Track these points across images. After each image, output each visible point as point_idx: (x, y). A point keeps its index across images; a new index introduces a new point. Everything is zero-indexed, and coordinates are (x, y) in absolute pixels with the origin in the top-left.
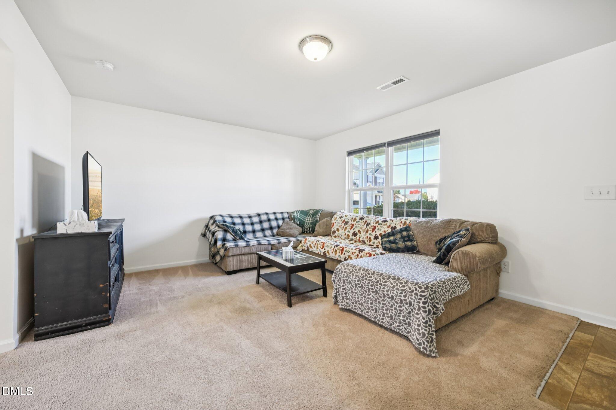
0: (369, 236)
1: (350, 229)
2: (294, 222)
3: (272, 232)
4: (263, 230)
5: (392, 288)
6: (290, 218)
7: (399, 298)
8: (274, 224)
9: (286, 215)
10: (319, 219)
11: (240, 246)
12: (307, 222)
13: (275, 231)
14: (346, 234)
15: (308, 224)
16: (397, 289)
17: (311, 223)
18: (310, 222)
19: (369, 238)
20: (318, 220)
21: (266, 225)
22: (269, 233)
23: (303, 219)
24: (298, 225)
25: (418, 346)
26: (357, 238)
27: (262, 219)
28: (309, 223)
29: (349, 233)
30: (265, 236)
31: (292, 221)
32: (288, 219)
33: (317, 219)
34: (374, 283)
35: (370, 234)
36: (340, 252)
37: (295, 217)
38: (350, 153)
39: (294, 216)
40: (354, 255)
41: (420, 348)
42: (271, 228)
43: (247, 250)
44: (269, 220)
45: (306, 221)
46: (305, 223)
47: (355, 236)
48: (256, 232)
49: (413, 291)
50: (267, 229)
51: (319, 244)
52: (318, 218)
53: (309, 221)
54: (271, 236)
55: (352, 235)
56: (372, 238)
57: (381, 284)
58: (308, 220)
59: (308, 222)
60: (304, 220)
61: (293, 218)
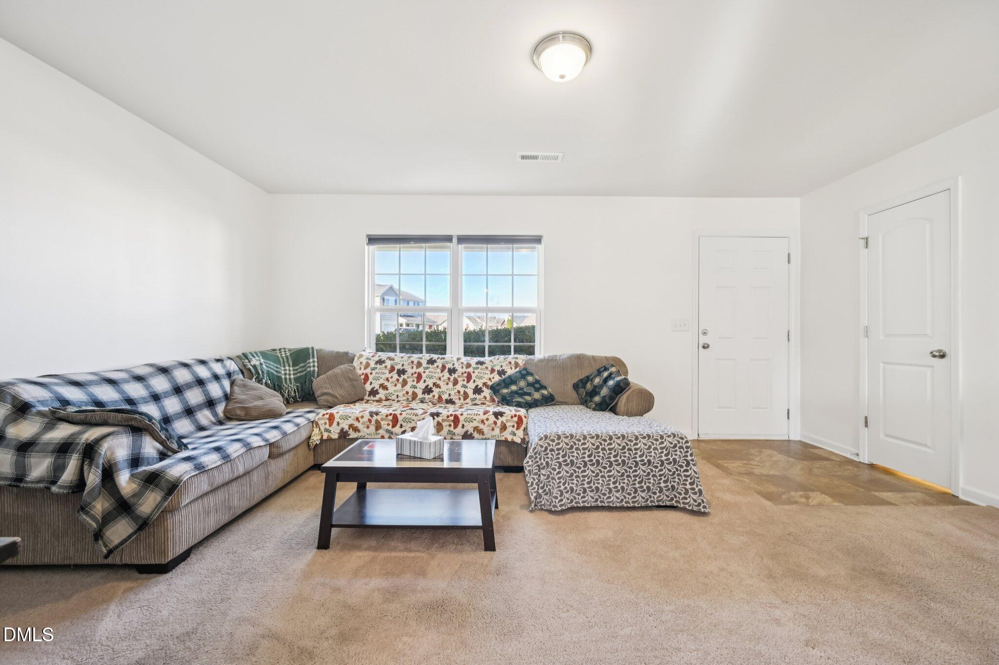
0: (462, 390)
1: (418, 382)
2: (259, 381)
3: (215, 414)
4: (189, 412)
5: (647, 449)
6: (245, 371)
7: (684, 460)
8: (215, 390)
9: (232, 366)
10: (316, 369)
11: (210, 467)
12: (286, 379)
13: (220, 409)
14: (407, 393)
15: (288, 382)
16: (655, 449)
17: (296, 379)
18: (292, 377)
19: (462, 393)
20: (314, 371)
21: (194, 397)
22: (208, 418)
23: (277, 372)
24: (267, 385)
25: (697, 508)
26: (434, 396)
27: (178, 381)
28: (290, 379)
29: (416, 390)
30: (202, 428)
31: (254, 380)
32: (241, 376)
33: (312, 369)
34: (619, 451)
35: (464, 386)
36: (450, 426)
37: (259, 368)
38: (373, 240)
39: (254, 366)
40: (486, 424)
41: (701, 509)
42: (210, 403)
43: (226, 474)
44: (200, 382)
45: (283, 377)
46: (282, 381)
47: (429, 394)
48: (173, 420)
49: (675, 446)
50: (200, 407)
51: (382, 419)
52: (314, 366)
53: (290, 375)
54: (214, 424)
55: (424, 393)
56: (470, 392)
57: (629, 450)
58: (288, 373)
59: (288, 377)
60: (279, 374)
61: (253, 370)
